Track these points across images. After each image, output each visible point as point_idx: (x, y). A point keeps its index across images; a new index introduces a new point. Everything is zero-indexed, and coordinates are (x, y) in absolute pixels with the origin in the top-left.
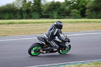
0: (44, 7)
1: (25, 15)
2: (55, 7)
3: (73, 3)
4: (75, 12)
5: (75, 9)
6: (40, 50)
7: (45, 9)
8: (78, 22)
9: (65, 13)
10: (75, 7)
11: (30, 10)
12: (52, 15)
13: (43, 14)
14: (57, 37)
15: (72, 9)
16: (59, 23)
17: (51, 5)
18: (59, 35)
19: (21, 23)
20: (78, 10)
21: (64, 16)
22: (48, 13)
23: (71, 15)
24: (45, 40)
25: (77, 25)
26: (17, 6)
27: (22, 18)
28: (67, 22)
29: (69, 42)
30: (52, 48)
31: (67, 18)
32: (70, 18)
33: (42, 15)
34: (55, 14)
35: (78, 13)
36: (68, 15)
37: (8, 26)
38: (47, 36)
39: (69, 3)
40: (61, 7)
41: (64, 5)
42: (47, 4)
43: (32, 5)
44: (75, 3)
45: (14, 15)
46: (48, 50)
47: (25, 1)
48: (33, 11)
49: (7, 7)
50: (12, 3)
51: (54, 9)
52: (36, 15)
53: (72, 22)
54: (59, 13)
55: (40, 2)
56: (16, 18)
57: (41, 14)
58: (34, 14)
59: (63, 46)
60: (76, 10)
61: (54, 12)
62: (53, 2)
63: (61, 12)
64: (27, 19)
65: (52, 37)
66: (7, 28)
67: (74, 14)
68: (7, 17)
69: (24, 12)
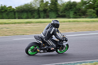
0: (61, 7)
1: (42, 14)
2: (71, 6)
3: (89, 3)
4: (91, 11)
5: (91, 8)
6: (36, 49)
7: (61, 9)
8: (94, 21)
9: (81, 13)
10: (91, 7)
11: (47, 10)
12: (68, 14)
13: (59, 13)
14: (53, 36)
15: (88, 9)
16: (56, 22)
17: (67, 5)
18: (56, 34)
19: (38, 23)
20: (94, 9)
21: (80, 15)
22: (65, 12)
23: (87, 15)
24: (42, 39)
25: (93, 25)
26: (34, 6)
27: (39, 17)
28: (83, 21)
29: (66, 41)
30: (49, 47)
31: (83, 18)
32: (86, 18)
33: (59, 15)
34: (72, 13)
35: (94, 13)
36: (84, 15)
37: (26, 25)
38: (44, 35)
39: (85, 3)
40: (77, 7)
41: (80, 5)
42: (64, 4)
43: (49, 5)
44: (91, 2)
45: (32, 14)
46: (46, 49)
47: (43, 1)
48: (50, 11)
49: (25, 7)
50: (29, 3)
51: (71, 8)
52: (53, 14)
53: (88, 22)
54: (75, 13)
55: (57, 2)
56: (33, 17)
57: (57, 14)
58: (51, 14)
59: (60, 45)
60: (92, 10)
61: (71, 12)
62: (69, 2)
63: (77, 11)
64: (44, 18)
65: (49, 36)
66: (25, 27)
67: (90, 13)
68: (25, 16)
69: (41, 12)
